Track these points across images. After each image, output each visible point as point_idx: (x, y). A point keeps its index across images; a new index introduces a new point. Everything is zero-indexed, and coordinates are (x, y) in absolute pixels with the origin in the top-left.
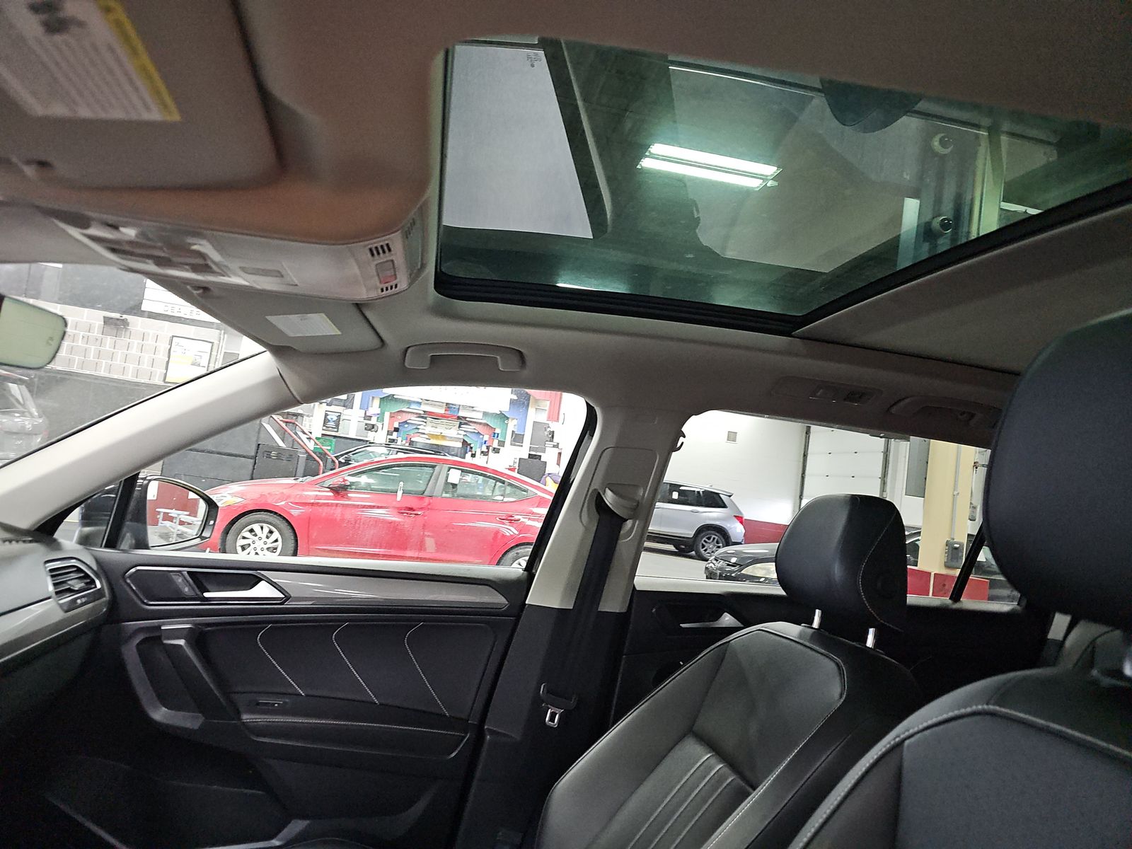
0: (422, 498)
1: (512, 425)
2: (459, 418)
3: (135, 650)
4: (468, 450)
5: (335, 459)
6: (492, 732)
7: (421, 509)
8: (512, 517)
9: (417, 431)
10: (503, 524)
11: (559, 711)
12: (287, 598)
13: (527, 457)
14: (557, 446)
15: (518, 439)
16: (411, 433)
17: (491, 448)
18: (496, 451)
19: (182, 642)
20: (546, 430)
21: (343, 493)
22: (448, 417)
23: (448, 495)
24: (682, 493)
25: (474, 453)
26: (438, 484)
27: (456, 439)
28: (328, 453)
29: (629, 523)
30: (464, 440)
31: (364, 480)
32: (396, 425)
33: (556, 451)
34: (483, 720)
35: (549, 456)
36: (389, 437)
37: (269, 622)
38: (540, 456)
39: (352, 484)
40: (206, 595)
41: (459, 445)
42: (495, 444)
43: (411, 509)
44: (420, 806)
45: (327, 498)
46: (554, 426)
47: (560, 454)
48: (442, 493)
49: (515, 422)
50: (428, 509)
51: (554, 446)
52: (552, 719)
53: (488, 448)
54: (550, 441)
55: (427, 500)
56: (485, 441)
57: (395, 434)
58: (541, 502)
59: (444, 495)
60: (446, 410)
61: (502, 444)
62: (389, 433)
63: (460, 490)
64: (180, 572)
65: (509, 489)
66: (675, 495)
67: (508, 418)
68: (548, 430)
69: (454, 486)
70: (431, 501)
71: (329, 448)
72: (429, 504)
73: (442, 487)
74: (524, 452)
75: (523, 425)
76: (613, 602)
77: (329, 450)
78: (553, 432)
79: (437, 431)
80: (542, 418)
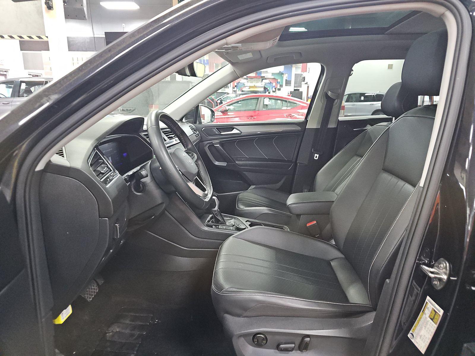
0: (255, 112)
1: (285, 77)
2: (262, 77)
3: (208, 148)
4: (267, 91)
5: (217, 101)
6: (299, 163)
7: (255, 116)
8: (291, 115)
9: (244, 86)
10: (288, 118)
11: (318, 155)
12: (241, 133)
13: (293, 90)
14: (307, 83)
15: (288, 83)
16: (242, 87)
17: (277, 89)
18: (279, 90)
19: (218, 145)
20: (301, 76)
21: (226, 113)
22: (257, 77)
23: (265, 109)
24: (366, 97)
25: (269, 92)
26: (261, 105)
27: (261, 87)
28: (214, 99)
29: (336, 101)
30: (264, 87)
31: (231, 107)
32: (236, 84)
33: (306, 85)
34: (296, 160)
35: (303, 89)
36: (234, 90)
37: (238, 139)
38: (299, 90)
39: (229, 109)
40: (222, 133)
41: (262, 89)
42: (278, 87)
43: (252, 116)
44: (282, 181)
45: (221, 116)
46: (305, 74)
47: (308, 87)
48: (263, 109)
49: (287, 75)
50: (258, 116)
51: (305, 84)
52: (316, 157)
53: (275, 89)
54: (303, 81)
55: (257, 112)
56: (274, 86)
57: (236, 88)
58: (303, 108)
59: (264, 109)
60: (256, 74)
61: (281, 86)
62: (233, 88)
63: (269, 107)
64: (214, 128)
65: (289, 104)
66: (362, 98)
67: (283, 74)
68: (302, 76)
69: (267, 105)
70: (259, 112)
71: (214, 97)
72: (258, 113)
73: (262, 107)
74: (291, 88)
75: (290, 76)
76: (332, 125)
77: (214, 98)
78: (305, 77)
79: (252, 85)
80: (299, 72)
